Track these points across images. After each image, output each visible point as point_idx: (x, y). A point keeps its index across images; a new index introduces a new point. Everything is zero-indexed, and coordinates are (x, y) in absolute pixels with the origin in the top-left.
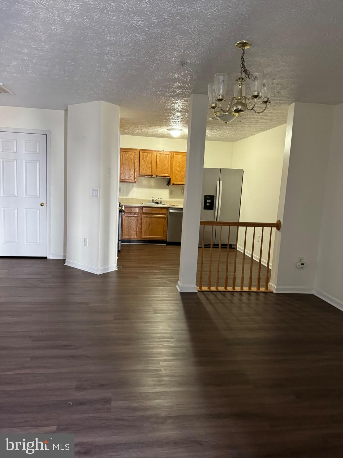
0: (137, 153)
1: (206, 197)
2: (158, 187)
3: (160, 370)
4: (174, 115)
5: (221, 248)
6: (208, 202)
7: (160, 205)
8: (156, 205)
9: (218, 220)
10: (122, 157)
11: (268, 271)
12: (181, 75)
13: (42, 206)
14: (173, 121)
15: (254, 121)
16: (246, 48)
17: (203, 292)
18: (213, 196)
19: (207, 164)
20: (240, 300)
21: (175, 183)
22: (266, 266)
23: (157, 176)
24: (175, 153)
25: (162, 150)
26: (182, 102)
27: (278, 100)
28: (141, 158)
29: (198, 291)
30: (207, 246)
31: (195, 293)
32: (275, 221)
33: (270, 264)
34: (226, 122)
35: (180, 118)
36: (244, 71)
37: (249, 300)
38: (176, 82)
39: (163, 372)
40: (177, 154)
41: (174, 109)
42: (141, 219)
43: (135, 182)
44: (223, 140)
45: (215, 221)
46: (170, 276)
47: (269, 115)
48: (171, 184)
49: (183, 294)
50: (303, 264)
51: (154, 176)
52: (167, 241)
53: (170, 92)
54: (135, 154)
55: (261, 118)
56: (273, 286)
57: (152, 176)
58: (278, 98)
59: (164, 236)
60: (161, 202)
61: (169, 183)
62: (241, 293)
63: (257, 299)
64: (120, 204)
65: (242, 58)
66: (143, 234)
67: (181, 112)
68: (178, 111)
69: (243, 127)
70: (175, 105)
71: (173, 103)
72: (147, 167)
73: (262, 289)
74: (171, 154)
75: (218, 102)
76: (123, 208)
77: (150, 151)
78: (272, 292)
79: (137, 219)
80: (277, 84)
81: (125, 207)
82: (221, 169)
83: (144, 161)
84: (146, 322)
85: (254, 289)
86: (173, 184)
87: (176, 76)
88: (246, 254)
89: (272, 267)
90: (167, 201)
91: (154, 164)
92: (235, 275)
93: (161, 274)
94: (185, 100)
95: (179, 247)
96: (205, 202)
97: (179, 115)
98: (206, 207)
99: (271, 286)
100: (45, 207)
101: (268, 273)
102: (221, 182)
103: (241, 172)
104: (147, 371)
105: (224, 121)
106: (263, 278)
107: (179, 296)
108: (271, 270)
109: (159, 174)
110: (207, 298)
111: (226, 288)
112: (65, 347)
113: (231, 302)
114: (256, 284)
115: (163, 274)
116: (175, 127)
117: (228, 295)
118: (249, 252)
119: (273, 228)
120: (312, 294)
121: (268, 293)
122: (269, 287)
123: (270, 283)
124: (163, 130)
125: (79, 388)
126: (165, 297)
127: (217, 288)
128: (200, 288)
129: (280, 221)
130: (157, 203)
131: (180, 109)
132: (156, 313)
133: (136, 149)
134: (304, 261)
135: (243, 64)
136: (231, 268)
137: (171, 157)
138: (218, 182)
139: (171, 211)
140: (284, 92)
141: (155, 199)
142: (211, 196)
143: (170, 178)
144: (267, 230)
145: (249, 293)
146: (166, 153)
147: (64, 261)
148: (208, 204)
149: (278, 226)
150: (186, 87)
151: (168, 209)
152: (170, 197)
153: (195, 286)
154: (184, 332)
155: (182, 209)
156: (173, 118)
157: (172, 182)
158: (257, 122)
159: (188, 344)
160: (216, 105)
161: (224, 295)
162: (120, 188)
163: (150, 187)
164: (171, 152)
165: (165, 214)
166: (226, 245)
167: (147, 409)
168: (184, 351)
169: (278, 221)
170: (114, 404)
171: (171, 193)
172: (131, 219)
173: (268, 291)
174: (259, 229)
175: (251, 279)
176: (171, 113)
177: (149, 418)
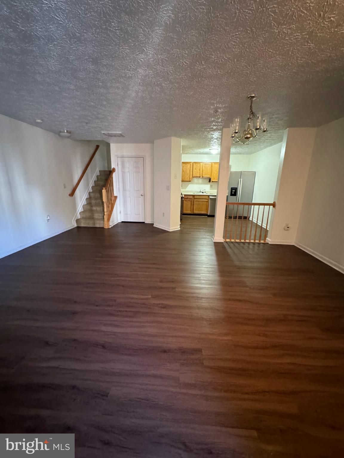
0: (192, 164)
1: (232, 189)
2: (204, 183)
3: (201, 277)
4: (213, 141)
5: (238, 218)
6: (233, 192)
7: (204, 194)
8: (202, 194)
9: (239, 202)
10: (183, 167)
11: (266, 231)
12: (215, 119)
13: (142, 196)
14: (212, 144)
15: (262, 141)
16: (254, 99)
17: (227, 242)
18: (237, 188)
19: (233, 169)
20: (248, 247)
21: (213, 181)
22: (265, 228)
23: (203, 177)
24: (213, 163)
25: (206, 161)
26: (217, 134)
27: (277, 127)
28: (194, 167)
29: (224, 242)
30: (230, 218)
31: (223, 243)
32: (272, 202)
33: (268, 227)
34: (244, 144)
35: (216, 142)
36: (252, 114)
37: (254, 247)
38: (212, 123)
39: (202, 278)
40: (215, 163)
41: (213, 138)
42: (194, 202)
43: (190, 181)
44: (244, 154)
45: (237, 202)
46: (209, 233)
47: (272, 137)
48: (211, 182)
49: (215, 243)
50: (288, 227)
51: (201, 177)
52: (208, 214)
53: (209, 129)
54: (190, 165)
55: (267, 139)
56: (269, 240)
57: (200, 177)
58: (277, 126)
59: (206, 212)
60: (205, 192)
61: (210, 181)
62: (249, 243)
63: (259, 247)
64: (181, 194)
65: (251, 106)
66: (194, 210)
67: (217, 139)
68: (215, 139)
69: (255, 145)
70: (213, 135)
71: (212, 134)
72: (197, 172)
73: (262, 242)
74: (211, 164)
75: (235, 134)
76: (183, 196)
77: (199, 163)
78: (268, 243)
79: (191, 202)
80: (276, 118)
81: (185, 195)
82: (241, 172)
83: (196, 169)
84: (195, 255)
85: (257, 241)
86: (212, 182)
87: (213, 119)
88: (253, 221)
89: (269, 229)
90: (208, 192)
91: (201, 170)
92: (246, 233)
93: (203, 232)
94: (219, 132)
95: (213, 218)
96: (231, 192)
97: (215, 141)
98: (232, 195)
99: (267, 240)
100: (143, 196)
101: (266, 232)
102: (242, 180)
103: (254, 173)
104: (194, 277)
105: (243, 143)
106: (263, 235)
107: (213, 244)
108: (268, 231)
109: (204, 176)
110: (229, 246)
111: (240, 241)
112: (154, 264)
113: (243, 248)
114: (258, 239)
115: (205, 232)
116: (214, 148)
117: (242, 245)
118: (255, 220)
119: (271, 206)
120: (293, 246)
121: (265, 244)
122: (266, 241)
123: (267, 238)
124: (206, 150)
125: (161, 282)
126: (206, 244)
127: (235, 241)
128: (225, 240)
129: (275, 202)
130: (203, 193)
131: (216, 138)
132: (200, 251)
133: (191, 162)
134: (289, 226)
135: (251, 109)
136: (244, 229)
137: (211, 166)
138: (240, 180)
139: (211, 197)
140: (280, 122)
141: (201, 191)
142: (235, 188)
143: (211, 178)
144: (267, 207)
145: (254, 243)
146: (208, 163)
147: (153, 224)
148: (233, 193)
149: (274, 205)
150: (219, 125)
151: (209, 196)
152: (211, 189)
153: (223, 239)
154: (214, 261)
155: (215, 196)
156: (212, 143)
157: (211, 181)
158: (264, 142)
159: (216, 267)
160: (234, 135)
161: (239, 244)
162: (182, 185)
163: (199, 184)
164: (211, 163)
165: (207, 199)
166: (242, 217)
167: (192, 293)
168: (213, 269)
169: (274, 202)
170: (177, 290)
171: (211, 186)
172: (188, 202)
173: (265, 243)
174: (262, 207)
175: (255, 235)
176: (211, 140)
177: (193, 297)
